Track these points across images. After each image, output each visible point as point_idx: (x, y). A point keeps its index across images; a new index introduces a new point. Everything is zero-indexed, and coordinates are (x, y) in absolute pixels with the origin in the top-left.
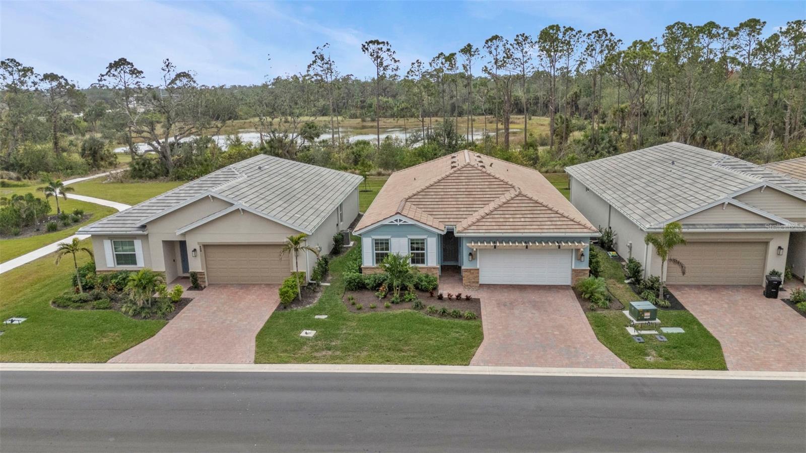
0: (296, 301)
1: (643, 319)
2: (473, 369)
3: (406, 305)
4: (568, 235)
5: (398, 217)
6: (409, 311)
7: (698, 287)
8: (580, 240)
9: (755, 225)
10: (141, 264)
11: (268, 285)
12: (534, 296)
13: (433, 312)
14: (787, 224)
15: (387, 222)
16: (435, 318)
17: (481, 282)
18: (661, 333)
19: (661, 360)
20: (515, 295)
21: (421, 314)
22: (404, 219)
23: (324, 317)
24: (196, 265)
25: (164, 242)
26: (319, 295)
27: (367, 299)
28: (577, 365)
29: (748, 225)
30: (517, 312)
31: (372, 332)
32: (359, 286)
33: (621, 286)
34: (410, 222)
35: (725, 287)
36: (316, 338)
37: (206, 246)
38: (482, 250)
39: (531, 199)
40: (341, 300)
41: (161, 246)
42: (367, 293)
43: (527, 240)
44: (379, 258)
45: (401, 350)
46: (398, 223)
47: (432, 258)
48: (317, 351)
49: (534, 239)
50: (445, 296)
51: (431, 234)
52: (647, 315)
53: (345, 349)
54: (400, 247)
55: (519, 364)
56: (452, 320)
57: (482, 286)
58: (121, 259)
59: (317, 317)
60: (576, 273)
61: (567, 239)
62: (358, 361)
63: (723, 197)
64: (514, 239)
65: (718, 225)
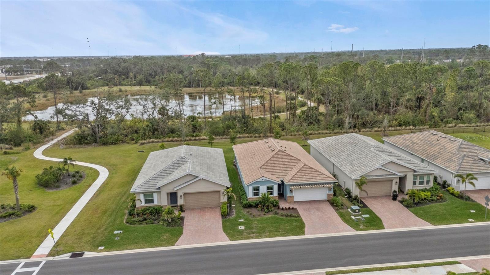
0: (228, 214)
1: (356, 212)
2: (306, 236)
3: (271, 213)
4: (326, 182)
5: (263, 178)
6: (273, 215)
7: (370, 197)
8: (330, 183)
9: (388, 175)
10: (156, 202)
11: (211, 208)
12: (315, 206)
13: (282, 215)
14: (398, 174)
15: (259, 180)
16: (285, 218)
17: (294, 201)
18: (363, 217)
19: (365, 227)
20: (308, 206)
21: (278, 216)
22: (265, 179)
23: (243, 220)
24: (181, 202)
25: (168, 193)
26: (234, 210)
27: (254, 211)
28: (339, 232)
29: (386, 175)
30: (312, 213)
31: (265, 225)
32: (249, 206)
33: (344, 199)
34: (268, 180)
35: (379, 197)
36: (245, 229)
37: (185, 194)
38: (295, 189)
39: (309, 167)
40: (245, 212)
41: (166, 194)
42: (252, 208)
43: (311, 184)
44: (256, 194)
45: (279, 232)
46: (263, 180)
47: (276, 193)
48: (249, 234)
49: (314, 184)
50: (284, 208)
51: (275, 183)
52: (357, 211)
53: (259, 233)
54: (263, 190)
55: (321, 233)
56: (289, 218)
57: (295, 202)
58: (147, 201)
59: (239, 220)
60: (329, 195)
61: (325, 184)
62: (266, 237)
63: (378, 166)
64: (307, 185)
65: (376, 176)
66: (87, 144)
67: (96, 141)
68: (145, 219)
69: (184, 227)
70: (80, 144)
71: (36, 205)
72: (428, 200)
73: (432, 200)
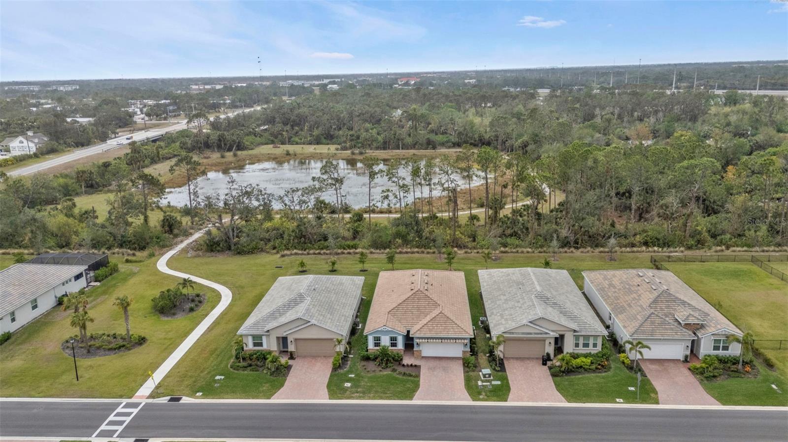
0: (340, 367)
1: (485, 377)
2: (416, 401)
3: (388, 369)
4: (460, 336)
5: (385, 327)
6: (390, 372)
7: (517, 359)
8: (464, 339)
9: (538, 334)
10: (265, 346)
11: (325, 356)
12: (444, 363)
13: (400, 373)
14: (552, 333)
15: (379, 329)
16: (401, 377)
18: (491, 384)
19: (486, 397)
20: (437, 363)
21: (395, 374)
22: (387, 328)
23: (353, 376)
24: (291, 348)
25: (277, 337)
26: (349, 362)
27: (371, 366)
28: (451, 400)
29: (535, 333)
30: (435, 373)
31: (374, 384)
32: (367, 358)
33: (484, 357)
34: (390, 329)
35: (528, 359)
36: (351, 387)
37: (296, 340)
38: (423, 342)
39: (446, 316)
40: (360, 365)
41: (275, 339)
42: (370, 362)
43: (442, 339)
44: (377, 345)
45: (386, 393)
46: (385, 330)
47: (400, 345)
48: (353, 393)
49: (445, 338)
50: (405, 364)
51: (400, 335)
52: (487, 376)
53: (364, 393)
54: (385, 341)
55: (431, 400)
56: (407, 378)
57: (423, 357)
58: (255, 345)
59: (350, 376)
60: (464, 352)
61: (459, 339)
62: (370, 398)
63: (525, 322)
64: (436, 338)
65: (523, 333)
66: (218, 251)
67: (229, 249)
68: (250, 365)
69: (288, 378)
70: (212, 251)
71: (147, 337)
72: (584, 368)
73: (590, 369)
